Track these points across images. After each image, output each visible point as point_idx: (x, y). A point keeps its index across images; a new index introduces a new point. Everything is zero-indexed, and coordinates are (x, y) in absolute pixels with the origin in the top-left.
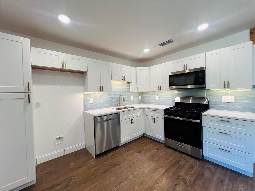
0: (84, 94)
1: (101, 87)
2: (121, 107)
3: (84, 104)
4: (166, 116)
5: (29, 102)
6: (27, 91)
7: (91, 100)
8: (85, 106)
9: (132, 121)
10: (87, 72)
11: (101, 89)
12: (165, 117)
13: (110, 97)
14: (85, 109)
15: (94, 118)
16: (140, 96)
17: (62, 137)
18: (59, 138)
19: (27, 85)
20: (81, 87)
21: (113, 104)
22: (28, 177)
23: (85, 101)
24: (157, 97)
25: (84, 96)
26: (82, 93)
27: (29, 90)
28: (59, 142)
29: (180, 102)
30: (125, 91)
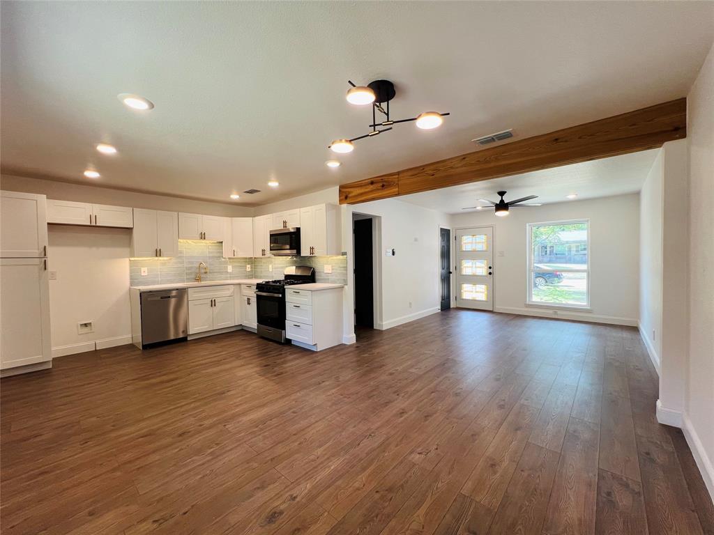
0: (130, 260)
1: (158, 250)
2: (203, 283)
3: (131, 276)
4: (259, 293)
5: (45, 269)
6: (43, 256)
7: (143, 269)
8: (132, 278)
9: (213, 303)
10: (132, 229)
11: (158, 253)
12: (257, 295)
13: (180, 265)
14: (132, 284)
15: (141, 294)
16: (249, 266)
17: (90, 324)
18: (86, 325)
19: (42, 249)
20: (127, 250)
21: (188, 277)
22: (42, 354)
23: (131, 271)
24: (270, 266)
25: (130, 263)
26: (128, 259)
27: (45, 255)
28: (86, 330)
29: (294, 274)
30: (213, 257)
